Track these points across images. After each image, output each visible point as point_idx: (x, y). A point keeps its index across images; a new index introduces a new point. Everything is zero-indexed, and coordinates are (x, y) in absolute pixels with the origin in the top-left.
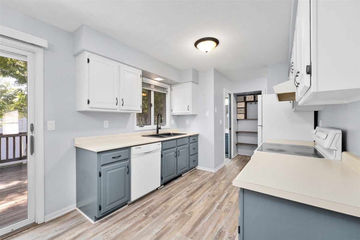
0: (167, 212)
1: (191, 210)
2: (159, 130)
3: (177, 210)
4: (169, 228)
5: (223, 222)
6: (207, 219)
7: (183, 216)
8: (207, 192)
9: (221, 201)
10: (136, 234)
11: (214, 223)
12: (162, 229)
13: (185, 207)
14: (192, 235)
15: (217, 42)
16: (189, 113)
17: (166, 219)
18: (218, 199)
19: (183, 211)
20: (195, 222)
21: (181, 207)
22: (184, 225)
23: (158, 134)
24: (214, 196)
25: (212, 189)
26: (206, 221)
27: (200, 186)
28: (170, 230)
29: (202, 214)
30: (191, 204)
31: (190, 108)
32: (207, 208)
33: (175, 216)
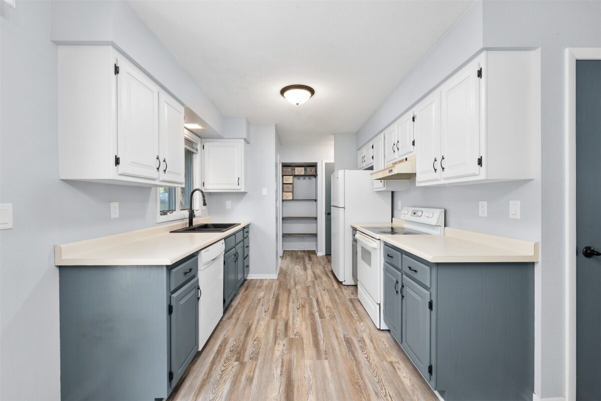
0: (266, 345)
1: (293, 331)
2: (194, 220)
3: (276, 338)
4: (290, 362)
5: (340, 329)
6: (321, 333)
7: (291, 341)
8: (291, 304)
9: (317, 309)
10: (252, 389)
11: (332, 334)
12: (282, 366)
13: (283, 331)
14: (324, 356)
15: (312, 91)
16: (240, 190)
17: (273, 354)
18: (311, 308)
19: (286, 336)
20: (312, 342)
21: (278, 332)
22: (303, 350)
23: (191, 227)
24: (303, 306)
25: (293, 299)
26: (322, 335)
27: (274, 300)
28: (292, 363)
29: (310, 330)
30: (286, 325)
31: (242, 181)
32: (309, 322)
33: (281, 346)
